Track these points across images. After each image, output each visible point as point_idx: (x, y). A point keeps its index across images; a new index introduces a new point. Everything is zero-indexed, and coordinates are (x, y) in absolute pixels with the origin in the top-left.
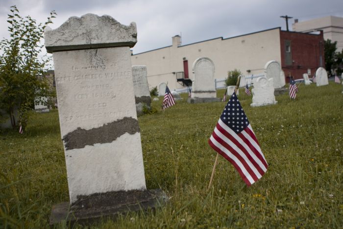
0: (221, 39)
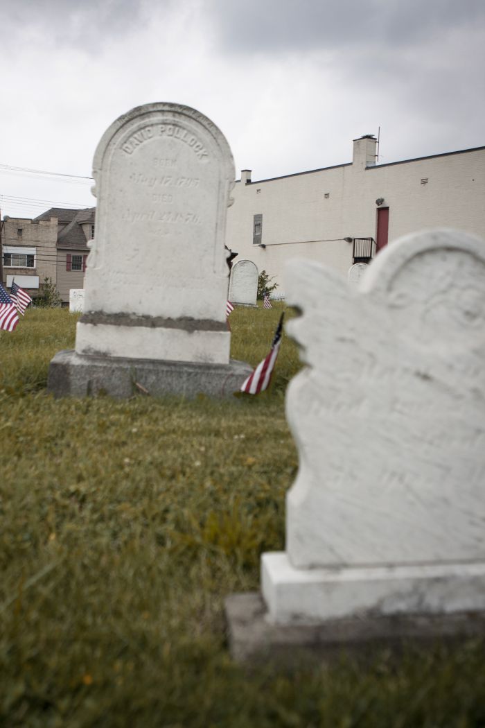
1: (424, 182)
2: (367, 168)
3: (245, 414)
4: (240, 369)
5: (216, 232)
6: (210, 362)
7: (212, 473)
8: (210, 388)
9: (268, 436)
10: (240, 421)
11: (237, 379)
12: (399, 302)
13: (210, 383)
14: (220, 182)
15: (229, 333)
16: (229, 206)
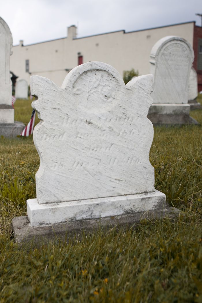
0: (122, 32)
1: (97, 45)
2: (74, 39)
3: (21, 144)
4: (19, 125)
5: (6, 66)
6: (6, 122)
7: (6, 169)
8: (6, 133)
9: (30, 152)
10: (18, 147)
11: (18, 129)
12: (77, 92)
13: (6, 131)
14: (6, 45)
15: (13, 110)
16: (11, 55)
